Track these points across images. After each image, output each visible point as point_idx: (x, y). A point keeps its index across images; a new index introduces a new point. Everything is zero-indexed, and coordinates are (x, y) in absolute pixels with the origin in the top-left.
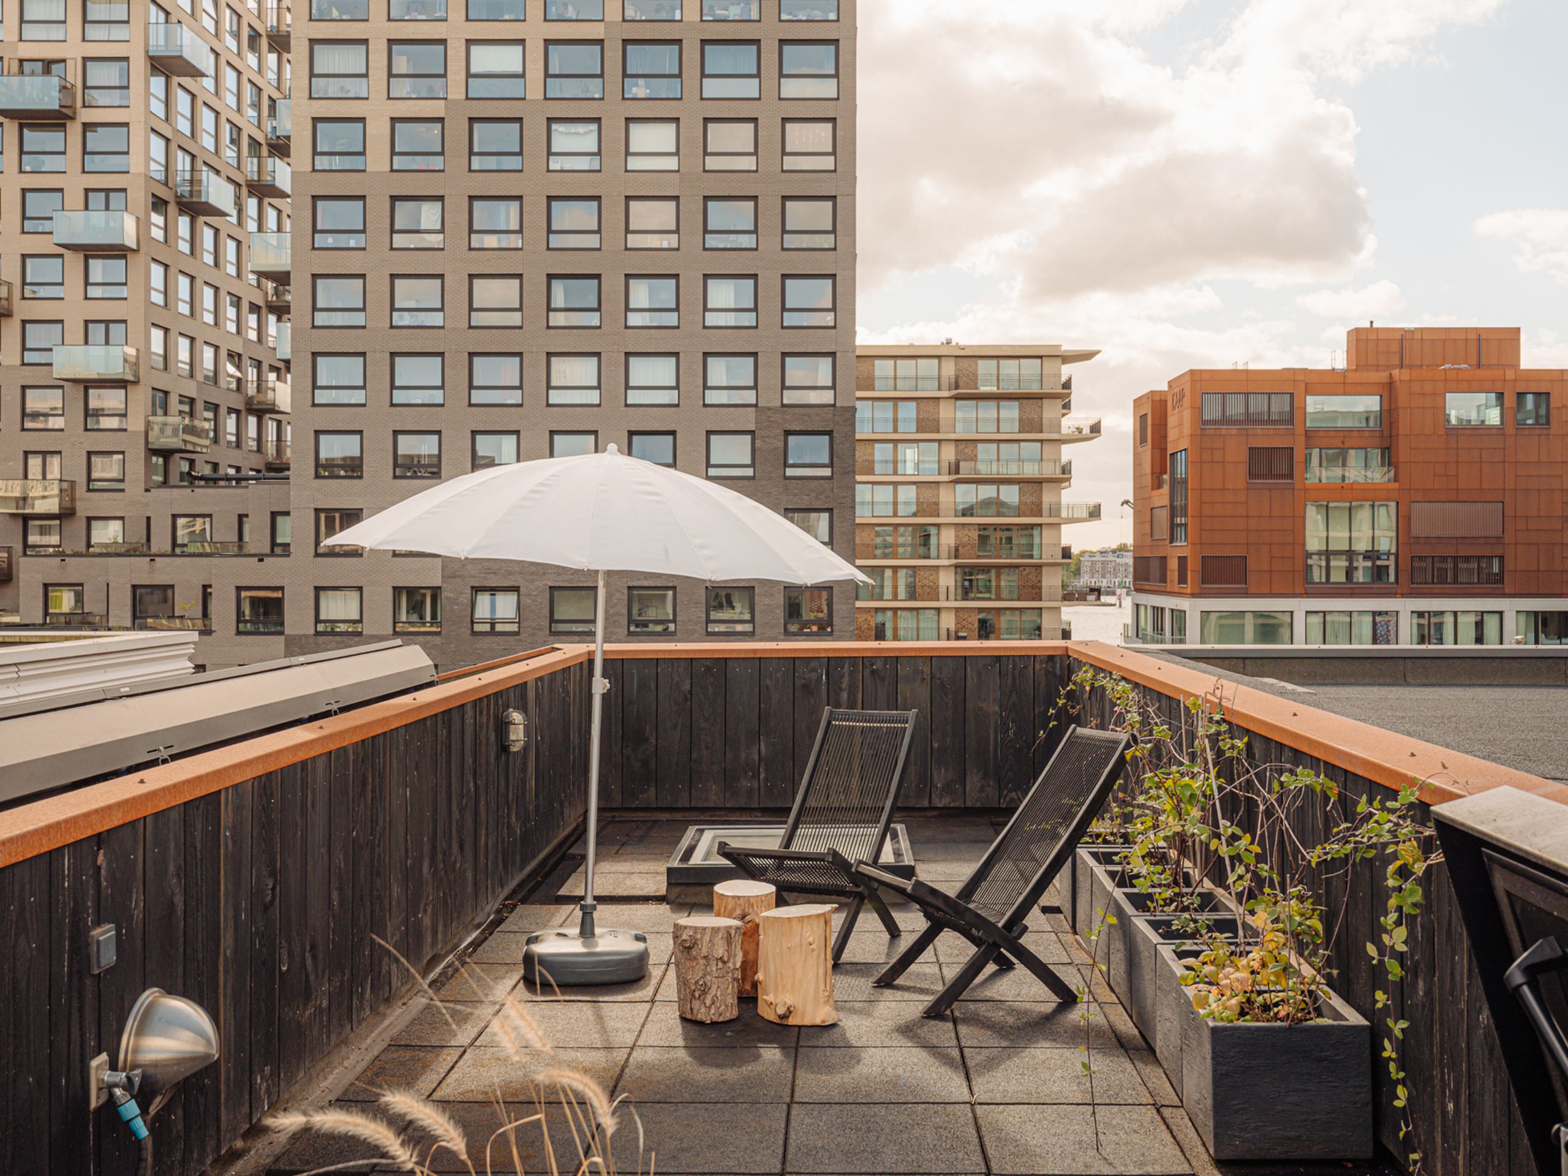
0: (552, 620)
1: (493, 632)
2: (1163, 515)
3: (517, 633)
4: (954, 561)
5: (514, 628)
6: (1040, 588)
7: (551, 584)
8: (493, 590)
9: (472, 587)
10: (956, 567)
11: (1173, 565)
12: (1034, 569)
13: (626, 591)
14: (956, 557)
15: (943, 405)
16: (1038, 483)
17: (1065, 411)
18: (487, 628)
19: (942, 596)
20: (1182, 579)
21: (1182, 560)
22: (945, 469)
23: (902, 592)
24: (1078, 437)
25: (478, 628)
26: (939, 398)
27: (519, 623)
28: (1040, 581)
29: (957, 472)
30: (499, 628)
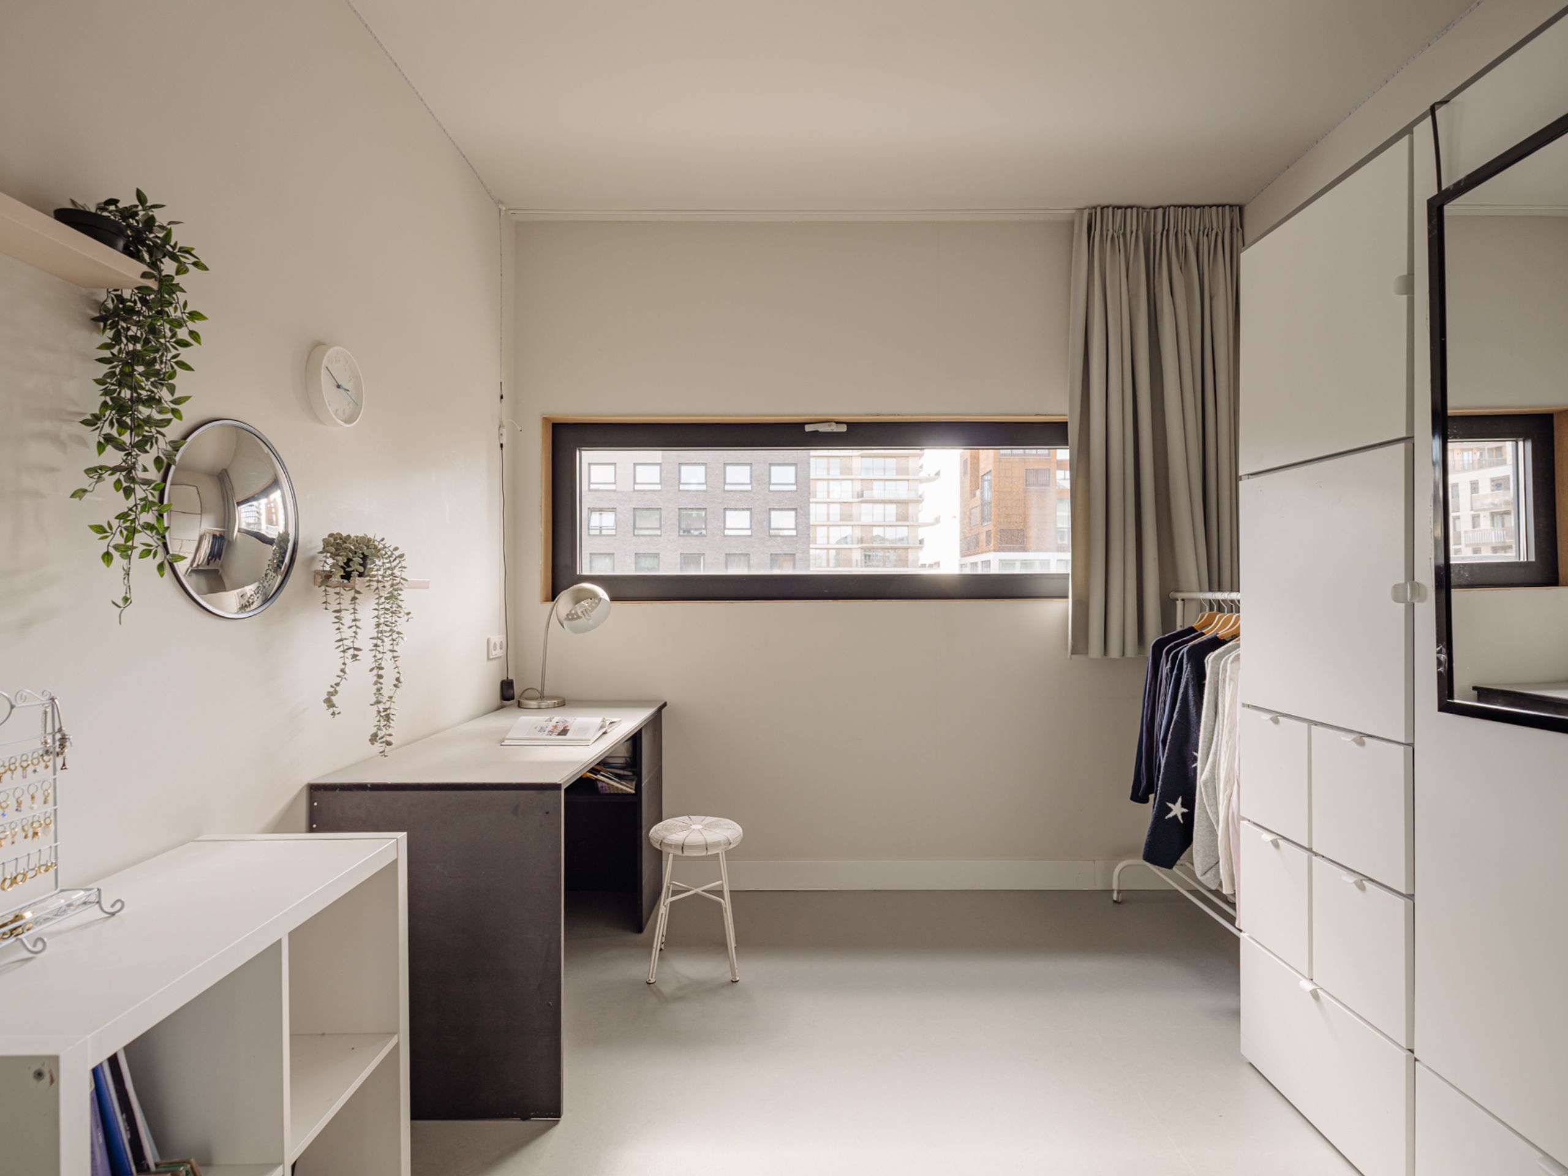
0: (634, 528)
1: (601, 535)
2: (977, 512)
3: (615, 535)
4: (860, 545)
5: (613, 532)
6: (907, 561)
7: (634, 507)
8: (601, 510)
9: (589, 508)
10: (861, 548)
11: (983, 537)
12: (903, 551)
13: (677, 510)
14: (862, 543)
15: (854, 459)
16: (905, 503)
17: (921, 470)
18: (597, 532)
19: (854, 564)
20: (988, 543)
21: (988, 533)
22: (856, 495)
23: (832, 562)
24: (929, 480)
25: (592, 532)
26: (851, 457)
27: (616, 529)
28: (907, 557)
29: (862, 496)
30: (604, 532)
